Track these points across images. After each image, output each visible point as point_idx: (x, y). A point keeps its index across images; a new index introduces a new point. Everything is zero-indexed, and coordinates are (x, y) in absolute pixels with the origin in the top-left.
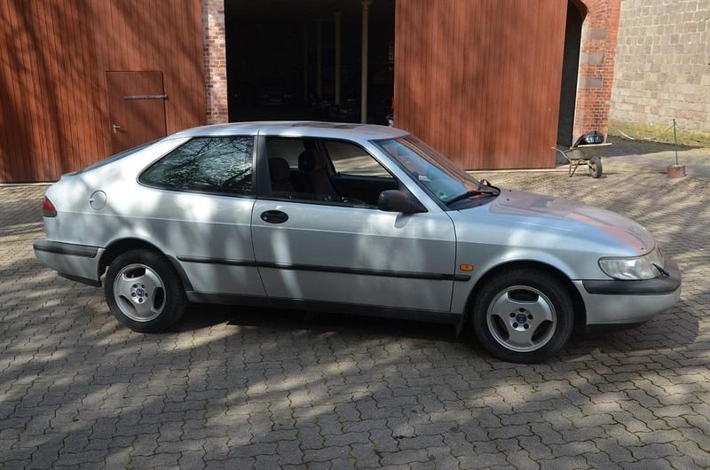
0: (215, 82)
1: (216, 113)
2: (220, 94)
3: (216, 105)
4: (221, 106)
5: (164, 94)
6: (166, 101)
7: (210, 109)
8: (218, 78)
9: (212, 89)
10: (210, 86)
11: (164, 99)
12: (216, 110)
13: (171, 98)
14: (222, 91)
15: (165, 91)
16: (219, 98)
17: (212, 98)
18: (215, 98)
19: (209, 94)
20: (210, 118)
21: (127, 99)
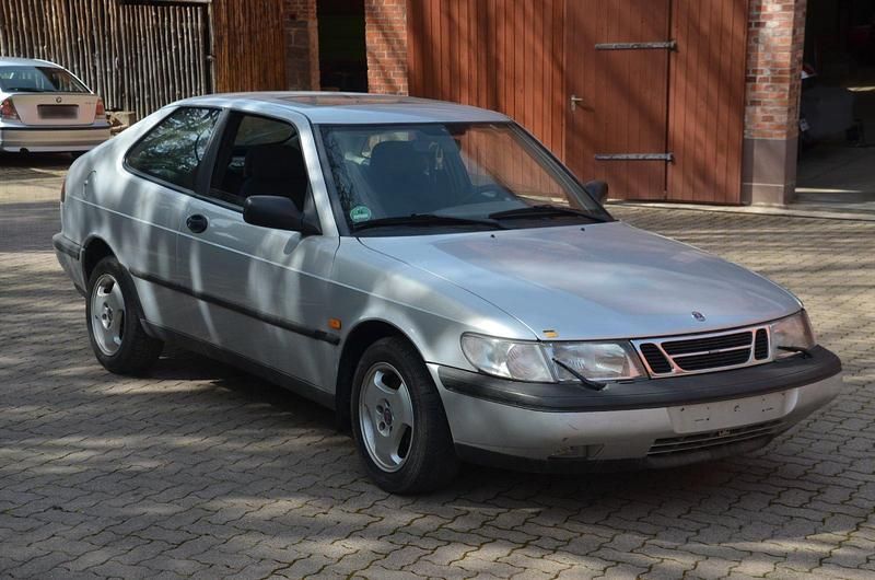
0: (770, 17)
1: (765, 80)
2: (776, 41)
3: (767, 63)
4: (776, 65)
5: (670, 40)
6: (672, 53)
7: (755, 71)
8: (778, 7)
9: (762, 30)
10: (759, 25)
11: (670, 49)
12: (767, 73)
13: (682, 46)
14: (782, 34)
15: (673, 35)
16: (775, 48)
17: (761, 48)
18: (767, 48)
19: (757, 41)
20: (754, 89)
21: (599, 49)
